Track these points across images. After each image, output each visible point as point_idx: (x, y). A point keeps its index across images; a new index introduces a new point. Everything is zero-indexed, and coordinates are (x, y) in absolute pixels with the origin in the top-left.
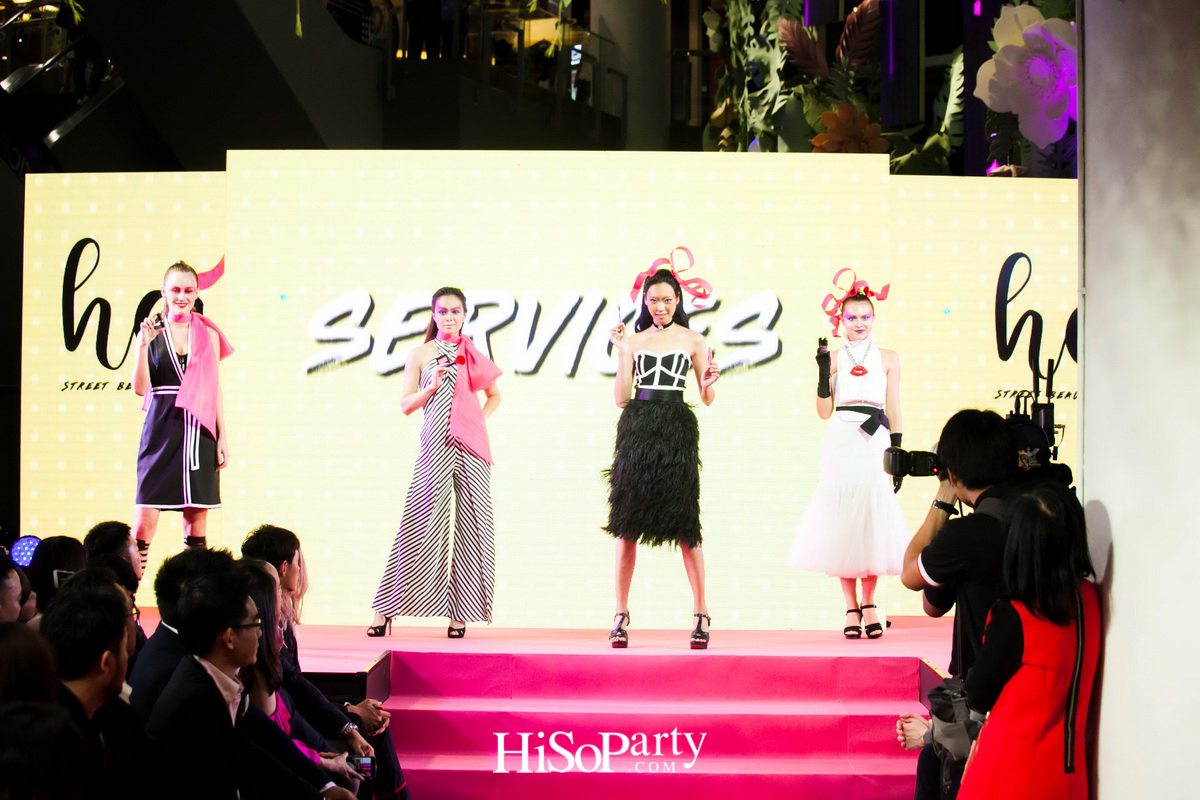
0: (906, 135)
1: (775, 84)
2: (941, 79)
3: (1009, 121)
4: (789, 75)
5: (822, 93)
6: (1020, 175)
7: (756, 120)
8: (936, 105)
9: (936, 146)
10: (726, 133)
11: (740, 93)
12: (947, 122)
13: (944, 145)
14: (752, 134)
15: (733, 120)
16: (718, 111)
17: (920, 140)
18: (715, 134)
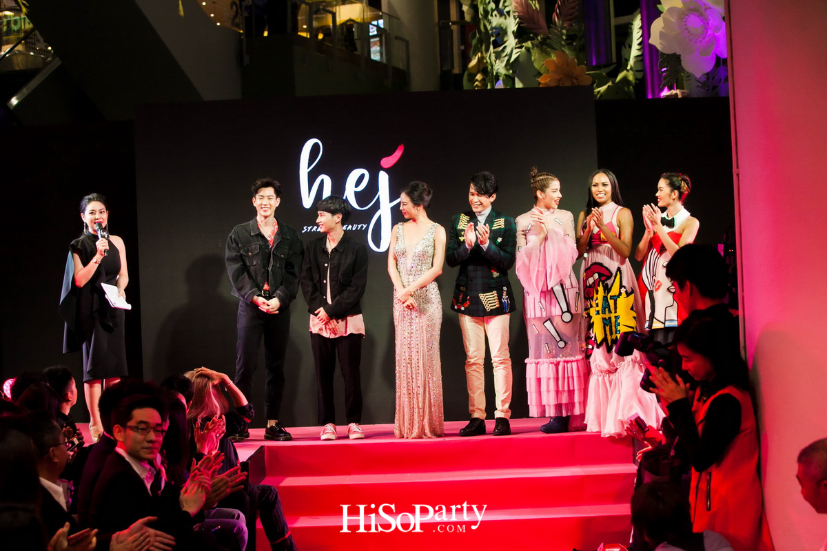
0: (604, 72)
1: (511, 41)
2: (626, 33)
3: (675, 59)
4: (520, 35)
5: (544, 46)
7: (500, 67)
8: (624, 51)
9: (625, 79)
10: (479, 77)
11: (487, 50)
12: (631, 62)
13: (631, 78)
14: (497, 77)
15: (484, 68)
16: (474, 62)
17: (614, 76)
18: (472, 78)
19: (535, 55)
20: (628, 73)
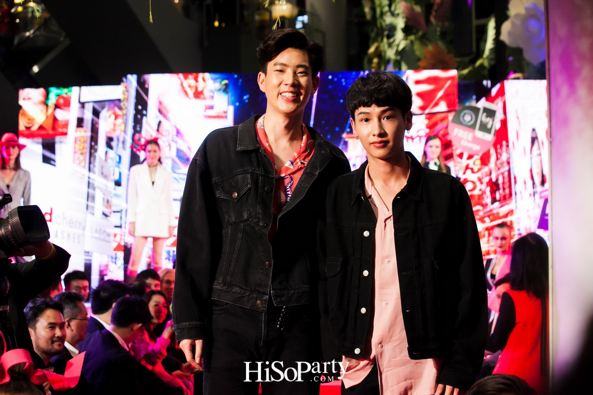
0: (467, 59)
1: (400, 35)
2: (482, 30)
3: (518, 52)
4: (407, 30)
5: (423, 39)
7: (391, 54)
8: (482, 44)
9: (482, 66)
10: (375, 60)
11: (382, 40)
12: (487, 53)
13: (486, 64)
14: (388, 61)
15: (379, 54)
16: (372, 50)
17: (473, 61)
18: (370, 61)
19: (417, 46)
20: (484, 61)
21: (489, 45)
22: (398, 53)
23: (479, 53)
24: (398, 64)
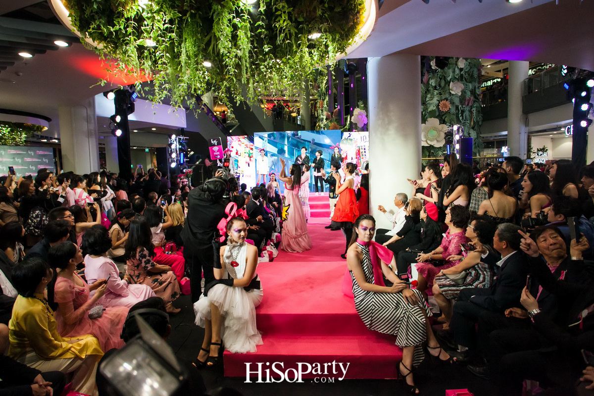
0: (342, 127)
1: (325, 120)
2: (346, 119)
3: (356, 124)
4: (327, 119)
5: (331, 121)
6: (358, 131)
7: (322, 125)
8: (346, 123)
11: (320, 122)
12: (347, 125)
14: (322, 128)
15: (319, 126)
16: (317, 125)
17: (344, 127)
18: (317, 128)
19: (329, 123)
20: (347, 127)
21: (348, 122)
22: (324, 125)
23: (345, 125)
24: (324, 128)
